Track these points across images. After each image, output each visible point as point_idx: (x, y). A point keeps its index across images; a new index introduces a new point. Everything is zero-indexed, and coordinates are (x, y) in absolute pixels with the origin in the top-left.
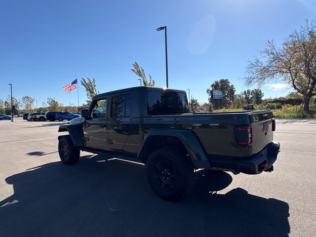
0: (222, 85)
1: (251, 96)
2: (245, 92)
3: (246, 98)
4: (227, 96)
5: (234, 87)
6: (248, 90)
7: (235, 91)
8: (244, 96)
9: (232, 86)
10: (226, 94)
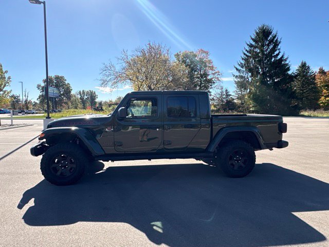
0: (58, 82)
1: (86, 97)
2: (80, 92)
3: (81, 99)
4: (63, 94)
5: (71, 86)
6: (83, 91)
7: (72, 90)
8: (79, 96)
9: (68, 84)
10: (62, 93)
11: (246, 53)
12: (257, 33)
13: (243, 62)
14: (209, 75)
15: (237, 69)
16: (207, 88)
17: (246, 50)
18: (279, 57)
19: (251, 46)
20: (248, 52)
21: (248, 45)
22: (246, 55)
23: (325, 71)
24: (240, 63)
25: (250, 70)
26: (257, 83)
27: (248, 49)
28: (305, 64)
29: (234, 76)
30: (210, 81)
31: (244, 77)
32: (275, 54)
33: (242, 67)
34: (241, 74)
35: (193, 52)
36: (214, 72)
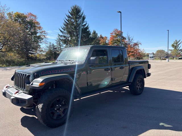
11: (66, 21)
12: (72, 10)
13: (65, 26)
14: (38, 33)
15: (61, 31)
16: (37, 42)
17: (66, 19)
18: (86, 26)
19: (69, 17)
20: (67, 20)
21: (67, 16)
22: (67, 23)
23: (103, 37)
24: (63, 27)
25: (70, 33)
26: (75, 41)
27: (67, 19)
28: (95, 32)
29: (59, 35)
30: (39, 37)
31: (66, 36)
32: (83, 24)
33: (64, 30)
34: (64, 35)
35: (23, 14)
36: (41, 31)
